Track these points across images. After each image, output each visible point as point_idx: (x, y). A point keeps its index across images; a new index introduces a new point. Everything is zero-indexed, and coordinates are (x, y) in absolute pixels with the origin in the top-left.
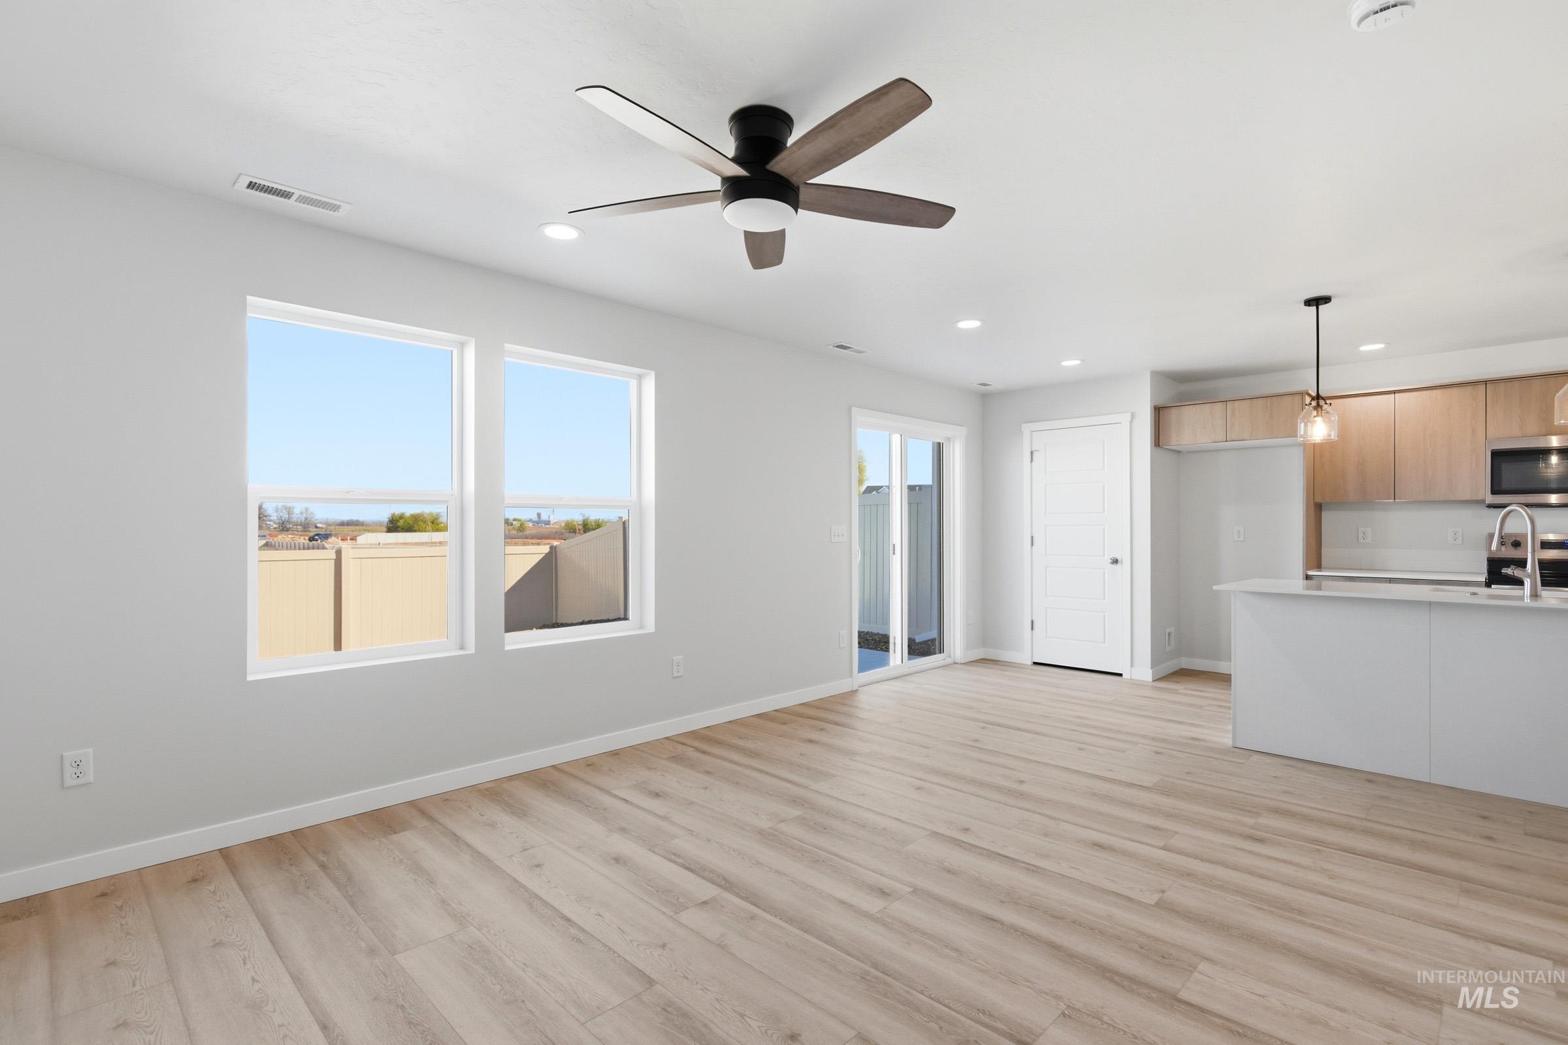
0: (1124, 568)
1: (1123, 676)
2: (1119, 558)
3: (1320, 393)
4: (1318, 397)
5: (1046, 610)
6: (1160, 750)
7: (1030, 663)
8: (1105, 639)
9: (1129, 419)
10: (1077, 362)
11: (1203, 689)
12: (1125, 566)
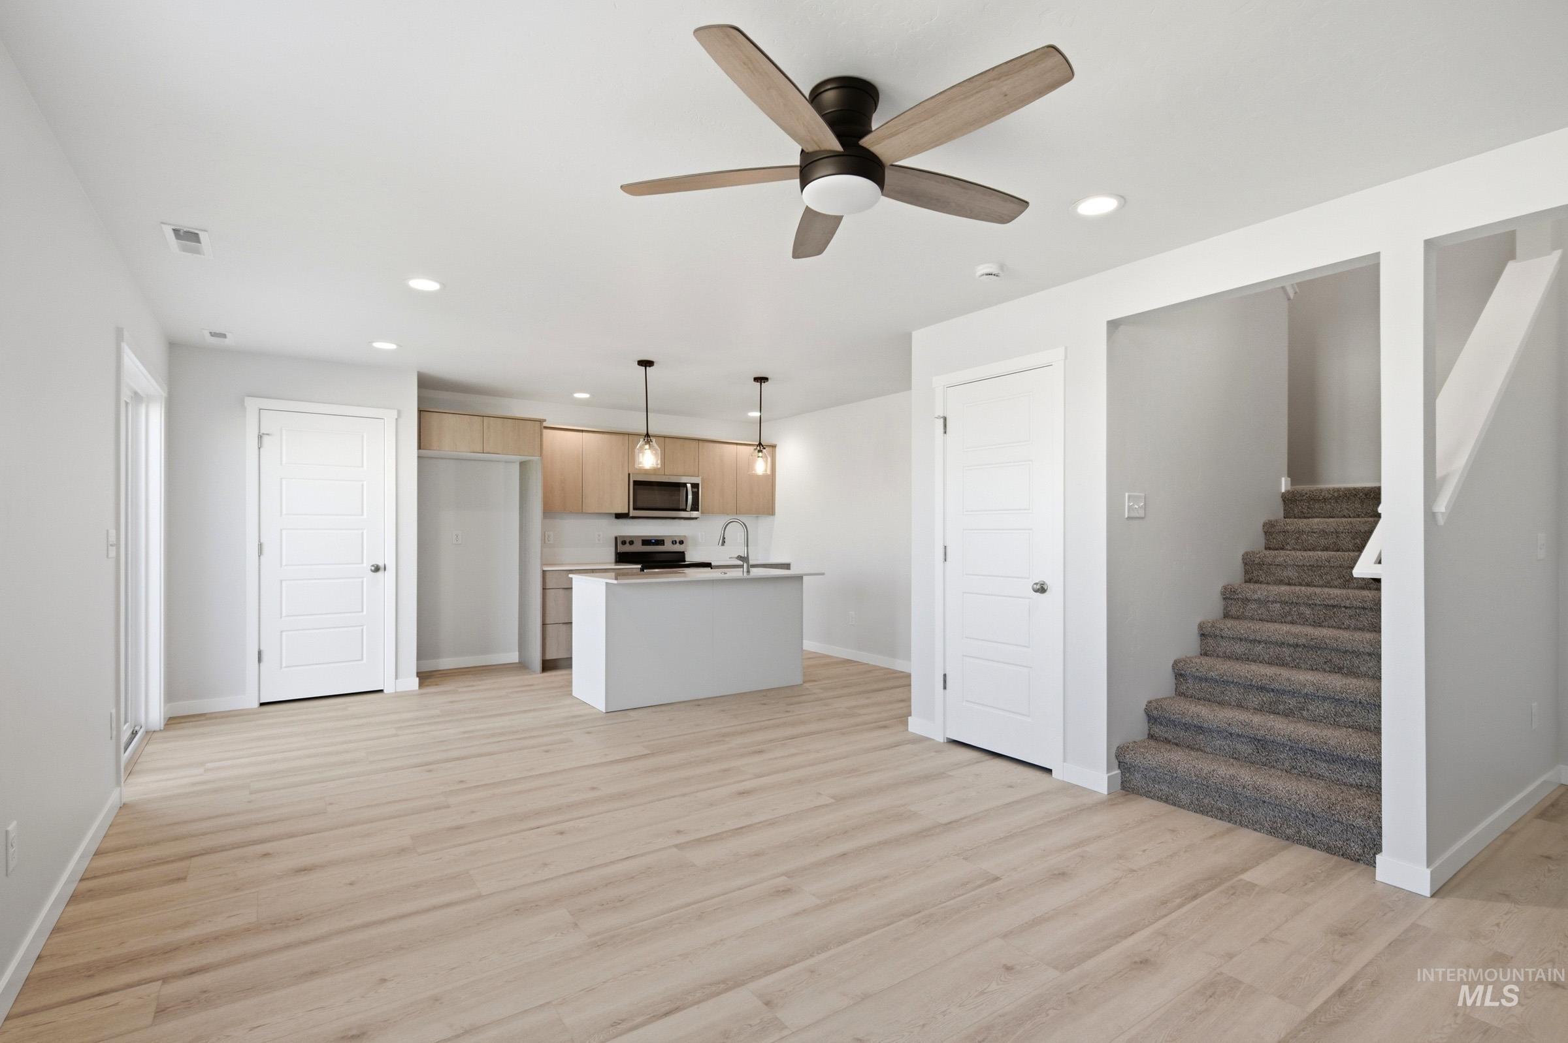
0: (389, 576)
1: (385, 691)
2: (381, 564)
3: (649, 432)
4: (648, 435)
5: (281, 635)
6: (588, 730)
7: (256, 705)
8: (362, 657)
9: (396, 417)
10: (393, 346)
11: (474, 684)
12: (390, 574)
